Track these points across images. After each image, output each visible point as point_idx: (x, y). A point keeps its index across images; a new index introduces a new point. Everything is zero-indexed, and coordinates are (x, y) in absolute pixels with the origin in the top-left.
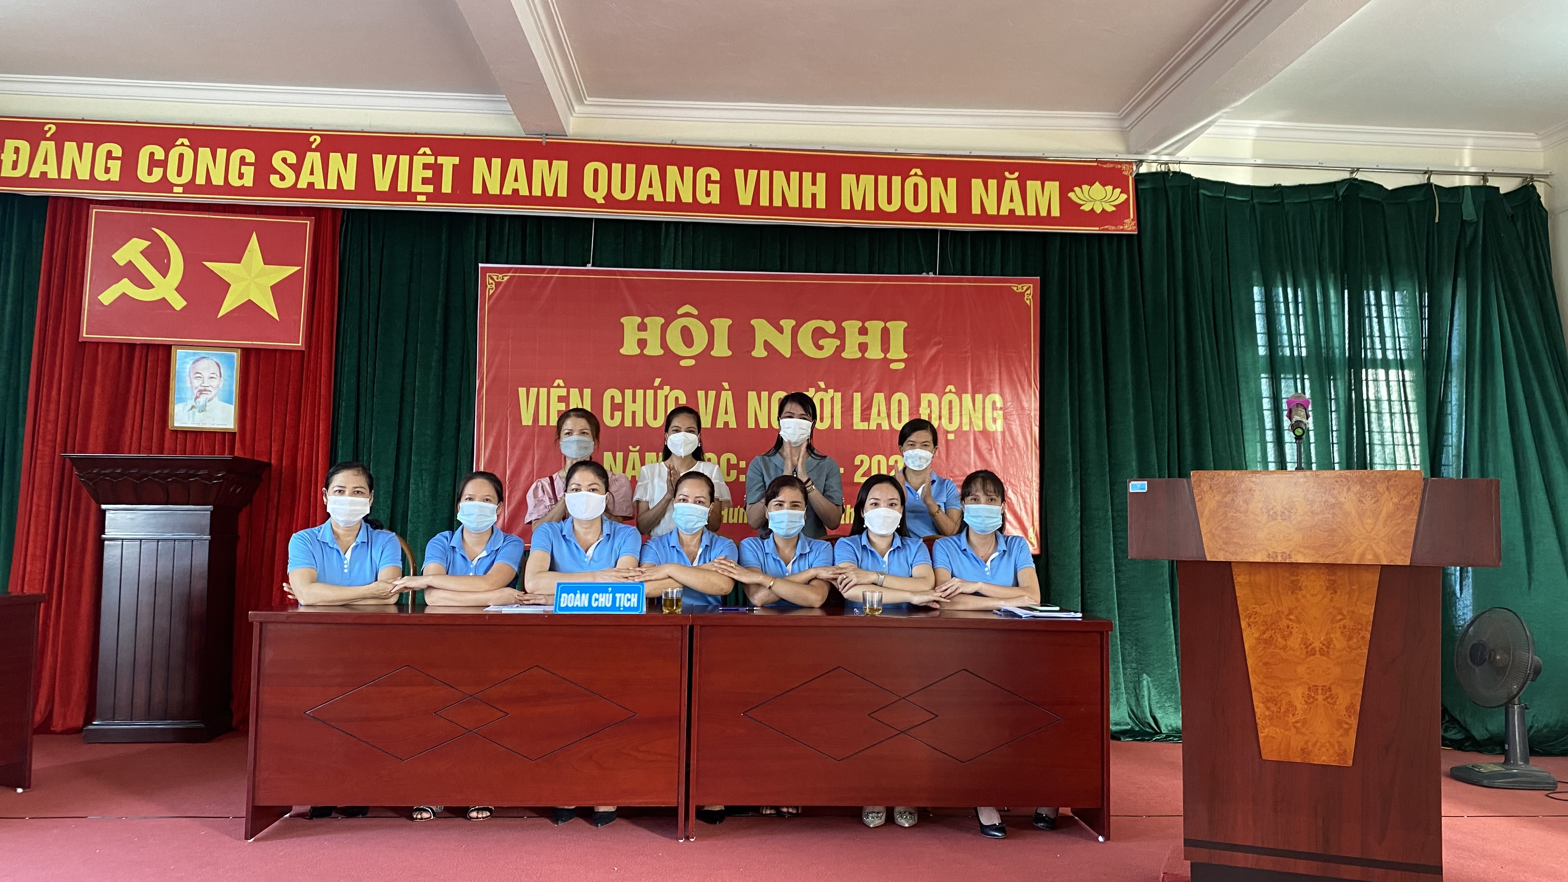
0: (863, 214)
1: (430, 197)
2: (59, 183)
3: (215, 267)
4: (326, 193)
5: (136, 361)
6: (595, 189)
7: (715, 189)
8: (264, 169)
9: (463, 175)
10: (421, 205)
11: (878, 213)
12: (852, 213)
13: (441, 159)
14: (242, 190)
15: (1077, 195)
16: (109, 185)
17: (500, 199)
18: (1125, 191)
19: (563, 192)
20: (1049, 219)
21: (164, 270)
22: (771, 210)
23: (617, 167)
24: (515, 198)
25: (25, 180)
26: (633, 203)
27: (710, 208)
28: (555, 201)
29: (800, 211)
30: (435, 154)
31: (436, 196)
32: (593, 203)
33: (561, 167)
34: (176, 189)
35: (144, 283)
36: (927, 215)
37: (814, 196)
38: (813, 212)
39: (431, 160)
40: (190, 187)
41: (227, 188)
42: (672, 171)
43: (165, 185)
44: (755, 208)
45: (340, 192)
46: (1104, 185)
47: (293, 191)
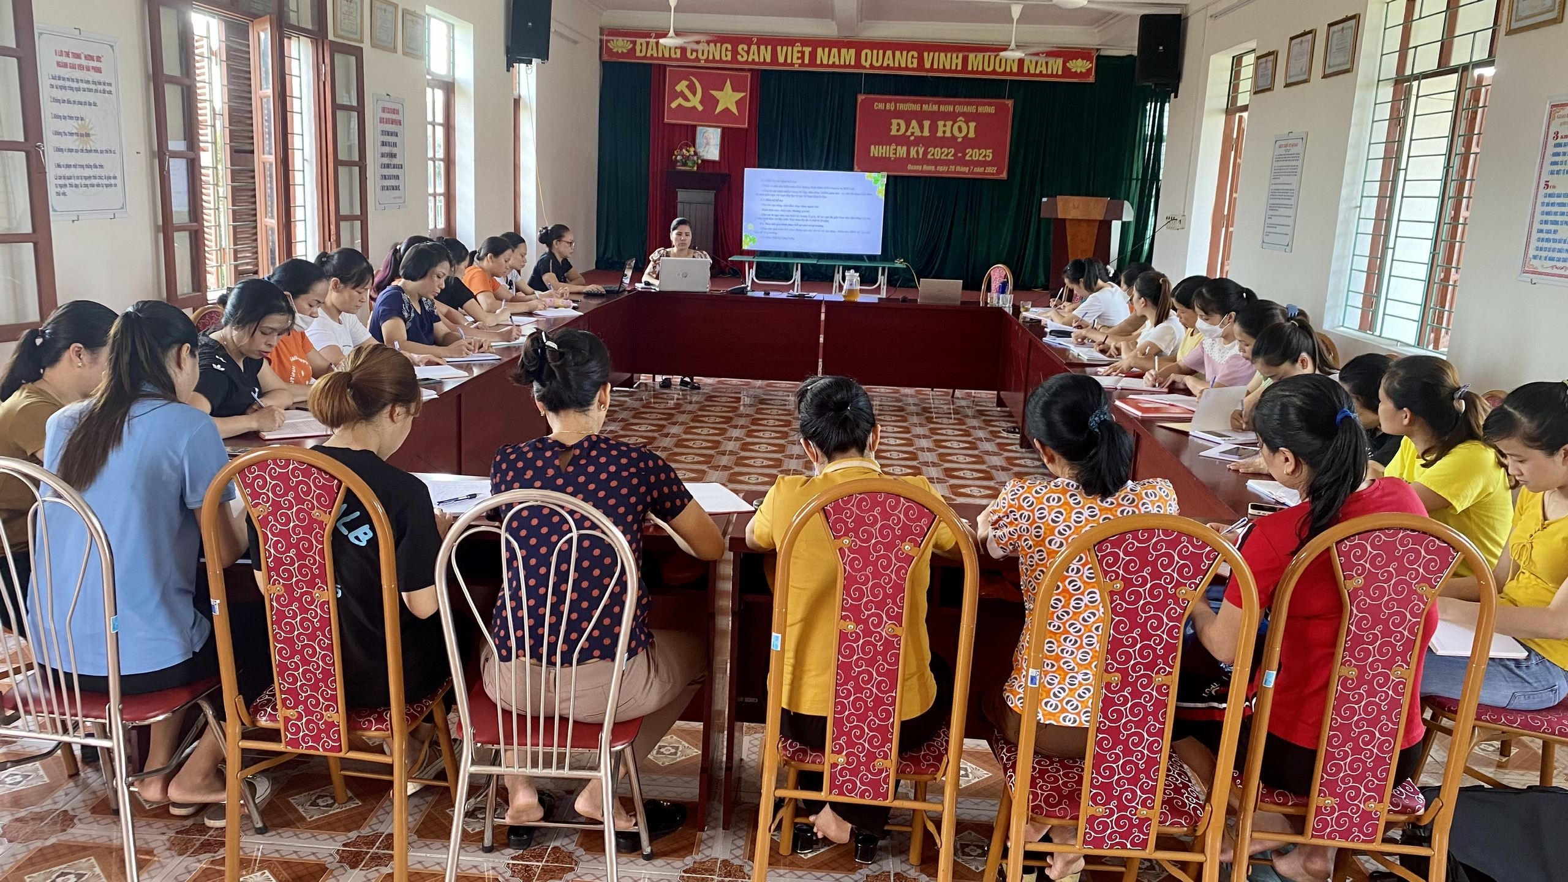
0: (977, 72)
1: (800, 65)
2: (657, 58)
3: (714, 93)
4: (759, 63)
5: (683, 131)
6: (866, 61)
7: (915, 61)
8: (735, 53)
9: (813, 55)
10: (796, 68)
11: (984, 72)
12: (972, 72)
13: (804, 49)
14: (727, 62)
15: (1070, 65)
16: (676, 60)
17: (828, 66)
18: (1091, 62)
19: (853, 63)
20: (1057, 76)
21: (694, 94)
22: (938, 70)
23: (875, 52)
24: (834, 65)
25: (645, 57)
26: (881, 68)
27: (913, 69)
28: (849, 66)
29: (951, 71)
30: (802, 46)
31: (802, 64)
32: (865, 67)
33: (852, 52)
34: (703, 62)
35: (687, 99)
36: (1004, 73)
37: (957, 64)
38: (956, 71)
39: (800, 49)
40: (707, 60)
41: (721, 61)
42: (898, 53)
43: (697, 59)
44: (932, 69)
45: (765, 63)
46: (1083, 59)
47: (746, 62)
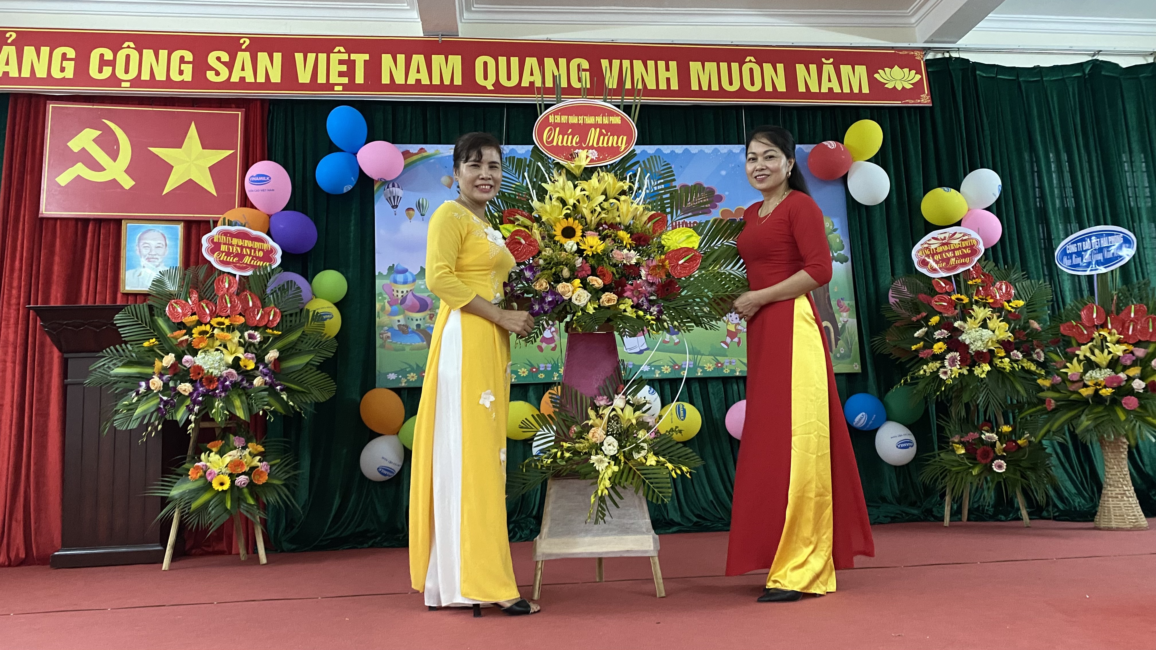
0: (710, 93)
1: (345, 87)
2: (19, 80)
3: (159, 151)
4: (256, 86)
5: (89, 235)
6: (486, 78)
7: (586, 76)
8: (201, 66)
9: (373, 68)
10: (338, 94)
11: (722, 93)
12: (700, 93)
13: (353, 56)
14: (183, 84)
15: (881, 76)
16: (64, 81)
18: (919, 72)
19: (458, 81)
20: (860, 96)
21: (114, 155)
22: (633, 92)
23: (502, 60)
24: (418, 86)
26: (518, 89)
28: (452, 88)
29: (657, 92)
30: (349, 52)
31: (351, 86)
32: (483, 89)
33: (456, 60)
34: (124, 84)
35: (96, 166)
36: (762, 93)
37: (668, 80)
38: (668, 92)
39: (345, 57)
40: (137, 82)
41: (169, 82)
42: (549, 62)
43: (114, 81)
44: (621, 90)
45: (268, 84)
46: (902, 68)
47: (227, 84)
